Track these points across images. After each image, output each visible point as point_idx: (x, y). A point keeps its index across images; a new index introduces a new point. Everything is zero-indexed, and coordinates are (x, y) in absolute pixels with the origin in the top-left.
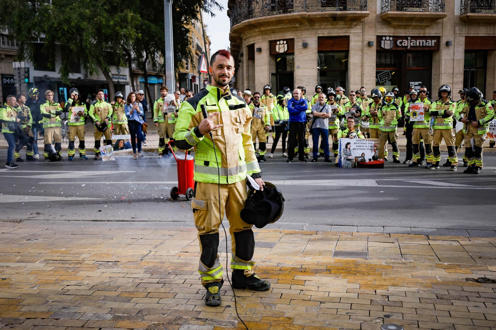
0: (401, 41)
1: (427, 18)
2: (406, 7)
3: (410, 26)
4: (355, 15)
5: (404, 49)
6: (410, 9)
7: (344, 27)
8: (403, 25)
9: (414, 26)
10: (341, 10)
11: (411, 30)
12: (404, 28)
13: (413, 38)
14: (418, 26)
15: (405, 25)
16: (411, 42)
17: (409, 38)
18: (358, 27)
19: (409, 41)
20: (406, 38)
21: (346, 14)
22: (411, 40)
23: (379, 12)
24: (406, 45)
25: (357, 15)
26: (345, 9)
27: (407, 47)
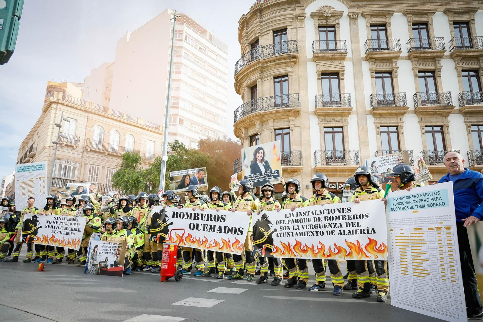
0: (331, 185)
1: (348, 170)
2: (330, 163)
3: (336, 175)
4: (293, 169)
5: (335, 190)
6: (333, 164)
7: (289, 176)
8: (331, 175)
9: (339, 175)
10: (284, 165)
11: (338, 178)
12: (332, 177)
13: (340, 183)
14: (342, 175)
15: (332, 174)
16: (339, 186)
17: (337, 183)
18: (299, 176)
19: (338, 185)
20: (335, 183)
21: (286, 168)
22: (339, 184)
23: (313, 166)
24: (335, 188)
25: (294, 169)
26: (287, 165)
27: (336, 189)
